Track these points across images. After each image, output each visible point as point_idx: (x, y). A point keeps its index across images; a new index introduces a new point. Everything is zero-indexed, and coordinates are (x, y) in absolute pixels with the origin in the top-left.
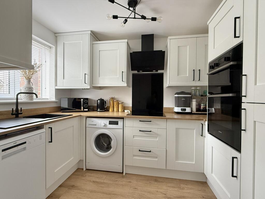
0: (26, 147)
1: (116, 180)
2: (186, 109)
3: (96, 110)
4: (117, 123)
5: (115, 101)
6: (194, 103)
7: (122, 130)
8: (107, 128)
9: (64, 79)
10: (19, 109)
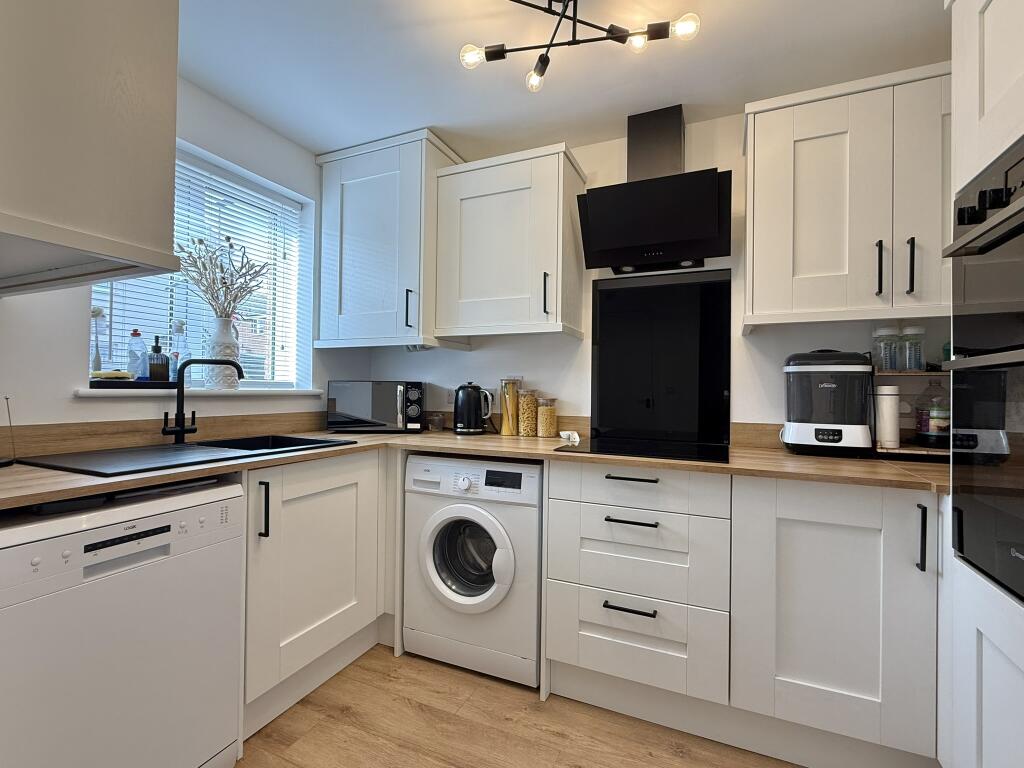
0: (169, 545)
1: (508, 716)
2: (840, 432)
3: (452, 427)
4: (514, 481)
5: (521, 392)
6: (888, 405)
7: (535, 511)
8: (477, 497)
9: (340, 313)
10: (188, 415)
